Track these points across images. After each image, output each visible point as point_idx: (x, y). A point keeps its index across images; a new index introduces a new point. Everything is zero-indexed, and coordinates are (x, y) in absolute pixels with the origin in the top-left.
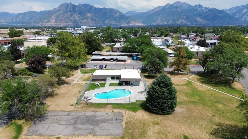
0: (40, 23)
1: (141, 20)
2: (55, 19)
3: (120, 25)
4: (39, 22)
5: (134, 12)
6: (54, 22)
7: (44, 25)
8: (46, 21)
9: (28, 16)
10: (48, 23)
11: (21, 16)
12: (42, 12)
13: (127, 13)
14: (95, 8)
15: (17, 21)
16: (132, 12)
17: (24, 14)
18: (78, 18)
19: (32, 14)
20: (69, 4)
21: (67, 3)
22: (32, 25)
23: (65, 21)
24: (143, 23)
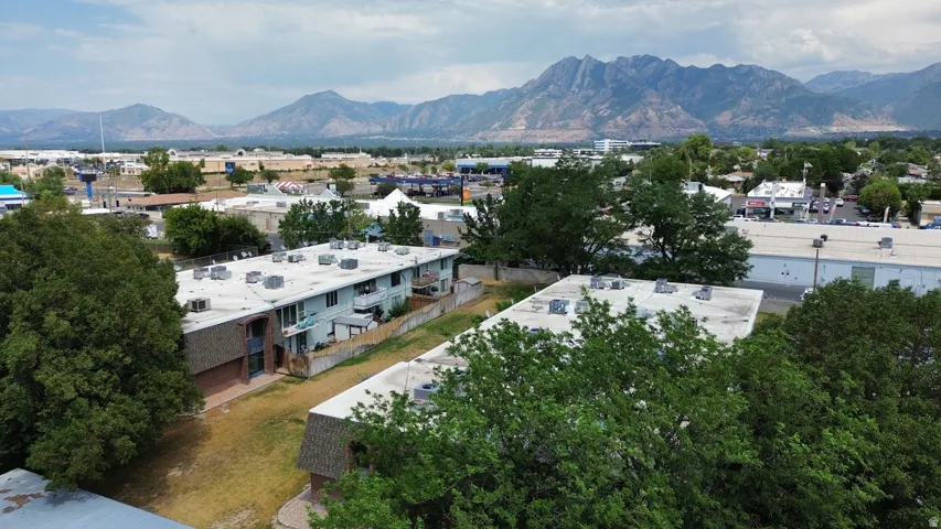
0: (480, 134)
1: (888, 108)
2: (527, 119)
3: (782, 131)
4: (476, 130)
5: (856, 72)
6: (523, 127)
7: (489, 141)
8: (497, 125)
9: (447, 109)
10: (504, 133)
11: (425, 113)
12: (490, 94)
13: (820, 80)
14: (681, 70)
15: (414, 127)
16: (844, 73)
17: (435, 104)
18: (609, 111)
19: (459, 103)
20: (580, 61)
21: (574, 58)
22: (454, 140)
23: (560, 123)
24: (898, 120)
